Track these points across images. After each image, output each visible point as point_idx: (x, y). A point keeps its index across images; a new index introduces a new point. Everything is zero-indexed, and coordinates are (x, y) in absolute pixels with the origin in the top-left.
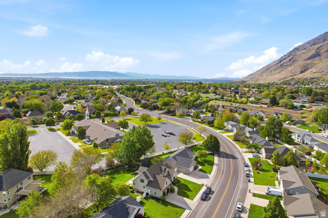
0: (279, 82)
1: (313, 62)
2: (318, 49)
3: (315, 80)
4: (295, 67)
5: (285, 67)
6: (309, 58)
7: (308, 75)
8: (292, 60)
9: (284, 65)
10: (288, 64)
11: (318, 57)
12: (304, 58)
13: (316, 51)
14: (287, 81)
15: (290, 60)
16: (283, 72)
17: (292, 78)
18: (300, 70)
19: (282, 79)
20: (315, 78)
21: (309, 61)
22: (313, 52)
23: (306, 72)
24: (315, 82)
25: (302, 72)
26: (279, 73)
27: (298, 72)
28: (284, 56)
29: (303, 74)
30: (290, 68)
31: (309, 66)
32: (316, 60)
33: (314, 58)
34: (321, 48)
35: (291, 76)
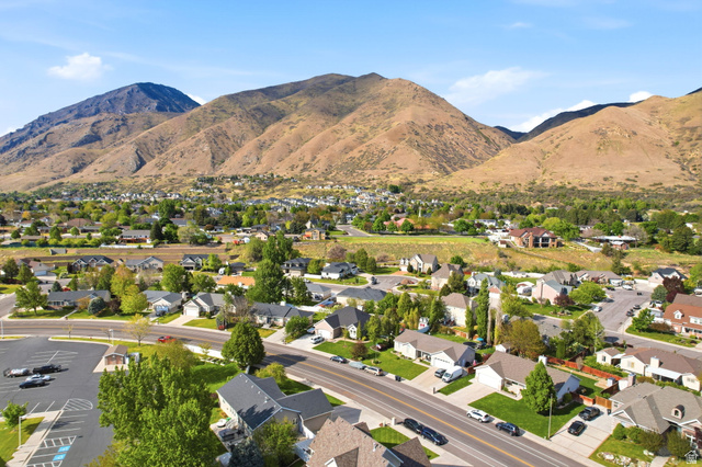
0: (28, 192)
1: (91, 151)
2: (93, 125)
3: (108, 187)
4: (57, 158)
5: (31, 158)
6: (82, 143)
7: (88, 175)
8: (45, 144)
9: (28, 152)
10: (38, 150)
11: (98, 142)
12: (70, 142)
13: (92, 130)
14: (48, 189)
15: (41, 143)
16: (30, 170)
17: (56, 182)
18: (70, 166)
19: (33, 185)
20: (106, 184)
21: (83, 149)
22: (86, 131)
23: (85, 171)
24: (109, 190)
25: (75, 171)
26: (19, 170)
27: (68, 170)
28: (18, 131)
29: (78, 175)
30: (46, 162)
31: (88, 160)
32: (95, 148)
33: (91, 142)
34: (99, 125)
35: (54, 179)
